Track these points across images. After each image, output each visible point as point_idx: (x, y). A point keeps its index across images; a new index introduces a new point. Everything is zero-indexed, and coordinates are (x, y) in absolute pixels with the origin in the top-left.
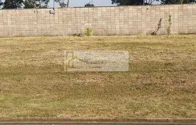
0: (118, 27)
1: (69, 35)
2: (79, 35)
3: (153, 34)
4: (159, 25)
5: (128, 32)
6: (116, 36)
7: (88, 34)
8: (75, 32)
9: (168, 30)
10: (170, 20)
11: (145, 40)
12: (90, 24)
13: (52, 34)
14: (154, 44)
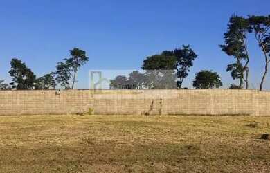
0: (116, 107)
1: (73, 114)
2: (82, 114)
3: (146, 114)
4: (152, 106)
5: (124, 112)
6: (114, 116)
7: (90, 114)
8: (78, 111)
9: (160, 112)
10: (161, 103)
11: (141, 119)
12: (92, 105)
13: (58, 112)
14: (150, 123)
